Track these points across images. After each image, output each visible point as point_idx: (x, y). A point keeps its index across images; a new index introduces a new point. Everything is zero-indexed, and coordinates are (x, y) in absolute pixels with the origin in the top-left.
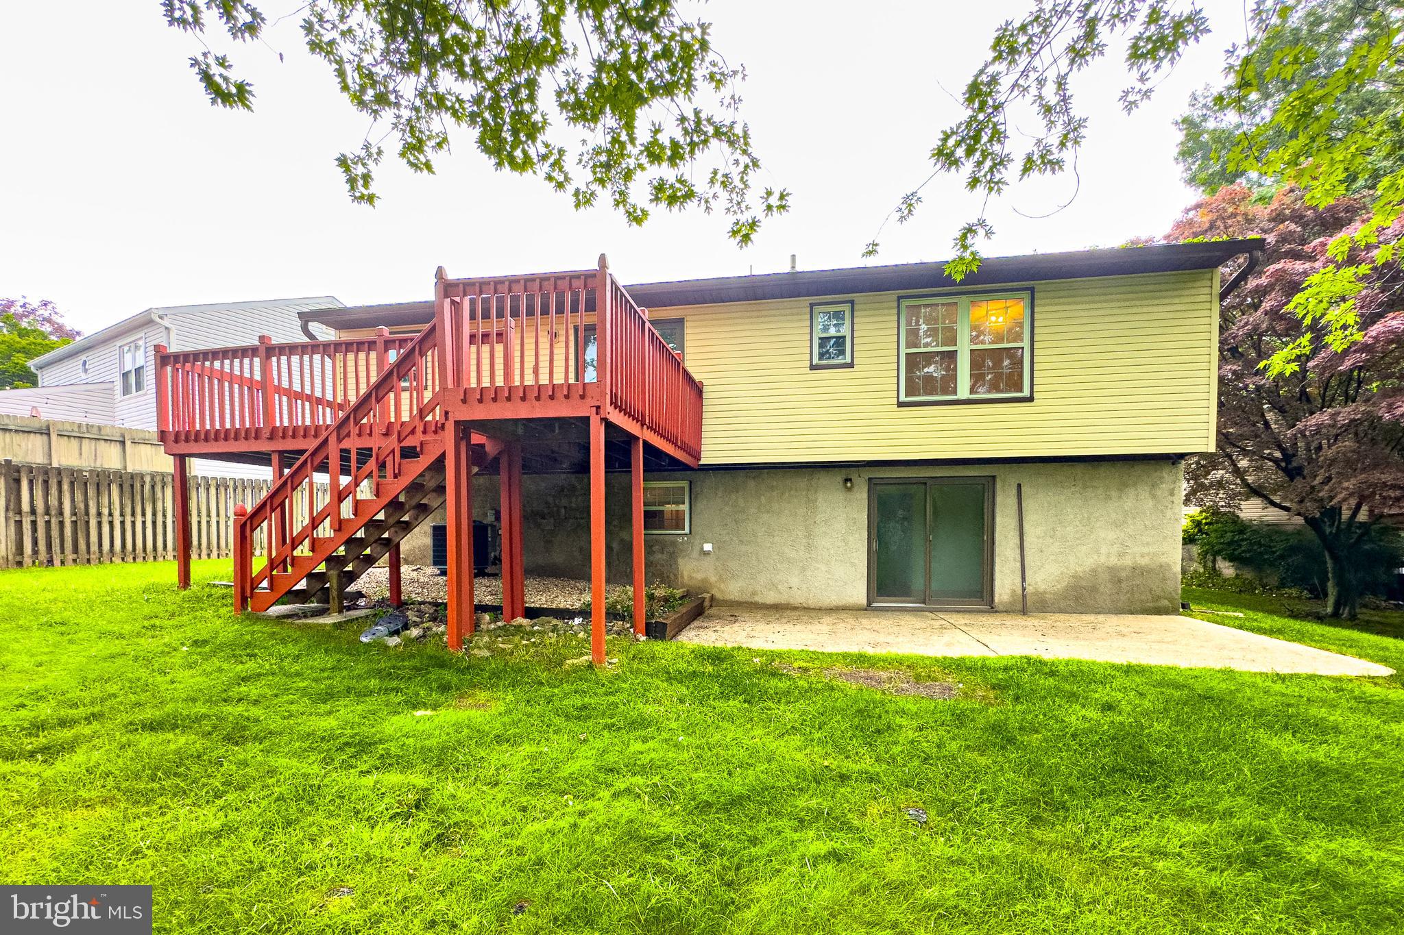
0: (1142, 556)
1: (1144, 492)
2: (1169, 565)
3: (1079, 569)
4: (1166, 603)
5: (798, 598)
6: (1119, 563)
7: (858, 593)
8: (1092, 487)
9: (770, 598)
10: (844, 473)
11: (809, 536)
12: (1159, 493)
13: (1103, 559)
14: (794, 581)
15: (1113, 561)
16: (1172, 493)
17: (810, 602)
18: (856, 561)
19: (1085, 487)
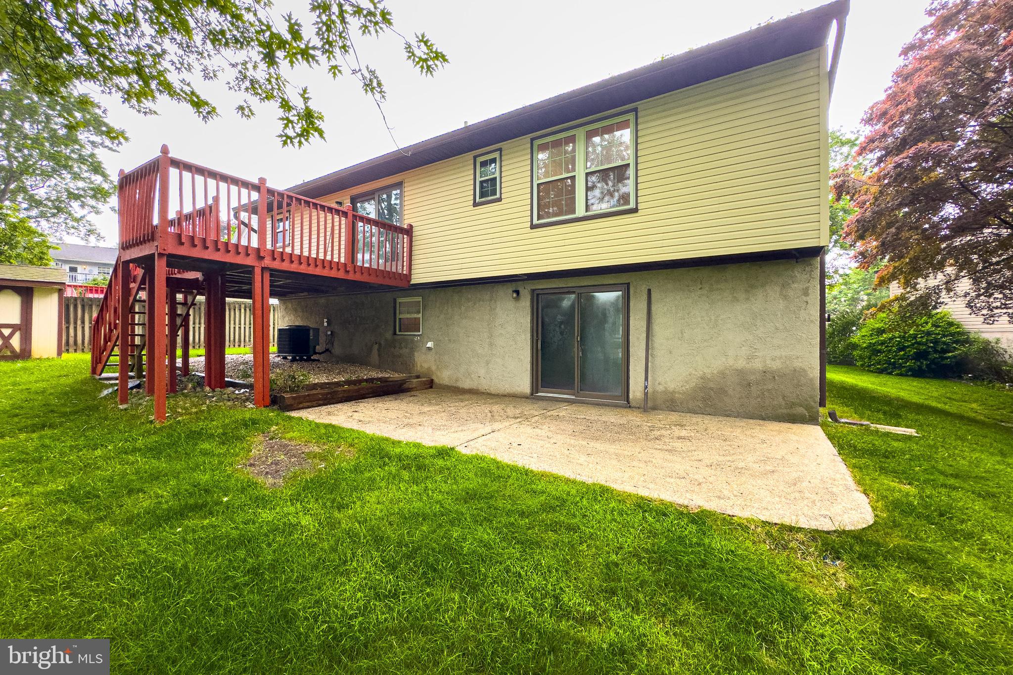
0: (773, 360)
1: (773, 292)
2: (804, 370)
3: (707, 371)
4: (801, 410)
5: (484, 384)
6: (748, 366)
7: (524, 384)
8: (718, 289)
9: (466, 384)
10: (513, 286)
11: (491, 336)
12: (791, 293)
13: (731, 362)
14: (482, 372)
15: (741, 364)
16: (806, 292)
17: (492, 389)
18: (522, 357)
19: (711, 290)
